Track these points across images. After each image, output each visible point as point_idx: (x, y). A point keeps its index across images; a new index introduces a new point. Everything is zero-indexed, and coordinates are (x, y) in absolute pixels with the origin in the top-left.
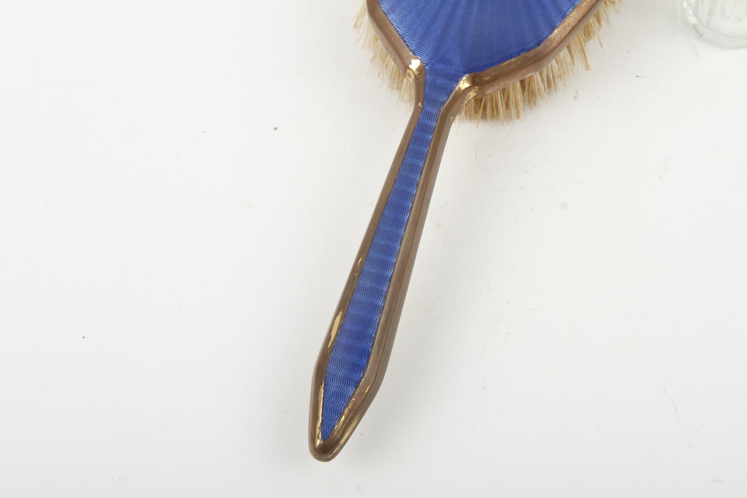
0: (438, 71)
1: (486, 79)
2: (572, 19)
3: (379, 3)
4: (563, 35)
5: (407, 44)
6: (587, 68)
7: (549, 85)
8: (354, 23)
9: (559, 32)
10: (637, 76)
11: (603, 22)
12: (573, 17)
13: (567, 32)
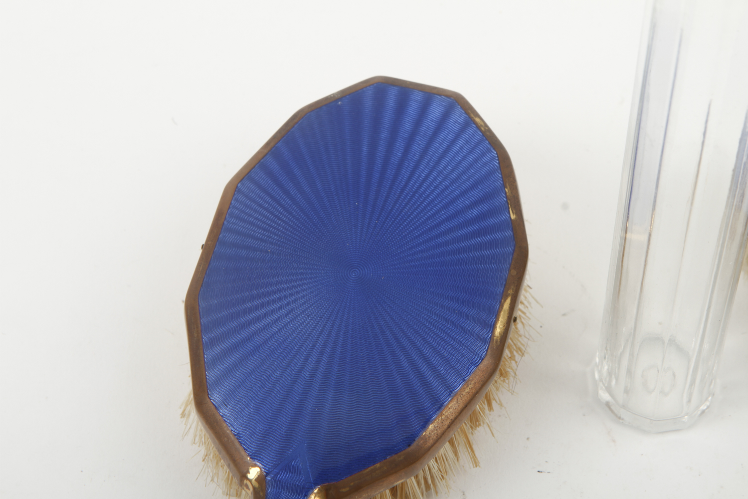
0: (282, 482)
1: (344, 490)
2: (451, 410)
3: (208, 394)
4: (440, 431)
5: (244, 447)
6: (476, 463)
7: (428, 487)
8: (181, 411)
9: (435, 427)
10: (539, 472)
11: (494, 403)
12: (451, 408)
13: (445, 427)
